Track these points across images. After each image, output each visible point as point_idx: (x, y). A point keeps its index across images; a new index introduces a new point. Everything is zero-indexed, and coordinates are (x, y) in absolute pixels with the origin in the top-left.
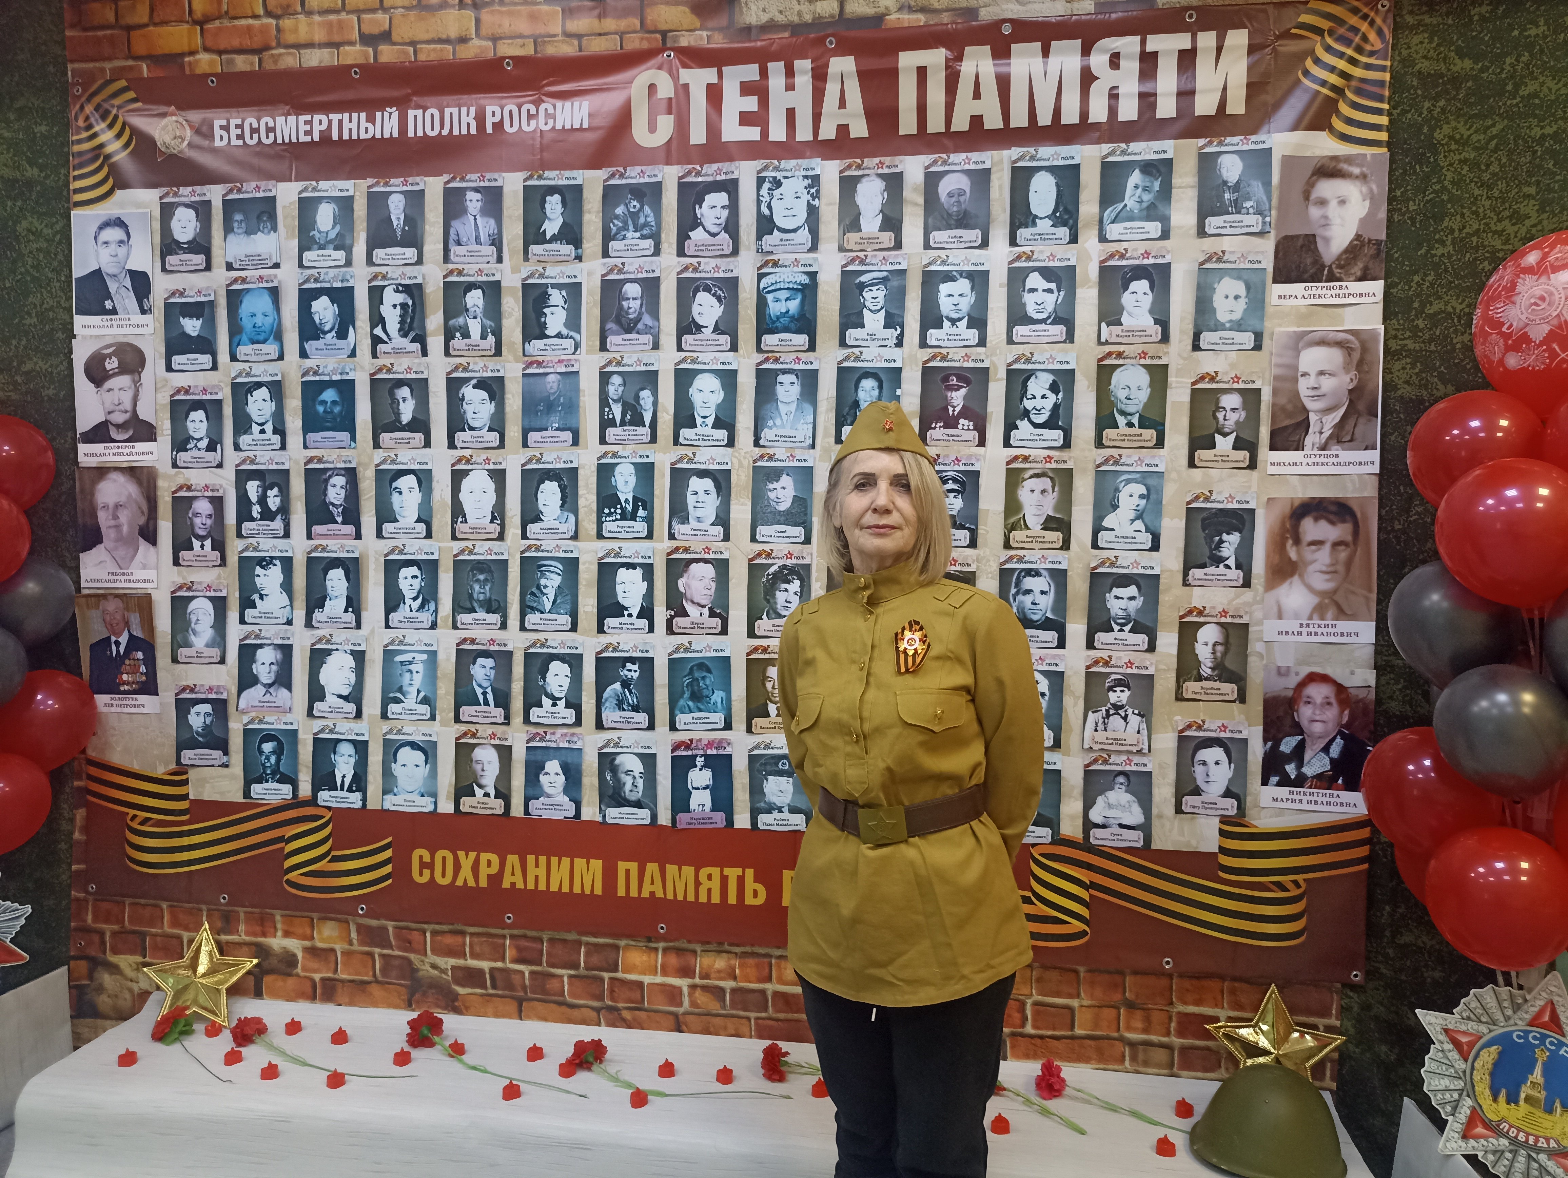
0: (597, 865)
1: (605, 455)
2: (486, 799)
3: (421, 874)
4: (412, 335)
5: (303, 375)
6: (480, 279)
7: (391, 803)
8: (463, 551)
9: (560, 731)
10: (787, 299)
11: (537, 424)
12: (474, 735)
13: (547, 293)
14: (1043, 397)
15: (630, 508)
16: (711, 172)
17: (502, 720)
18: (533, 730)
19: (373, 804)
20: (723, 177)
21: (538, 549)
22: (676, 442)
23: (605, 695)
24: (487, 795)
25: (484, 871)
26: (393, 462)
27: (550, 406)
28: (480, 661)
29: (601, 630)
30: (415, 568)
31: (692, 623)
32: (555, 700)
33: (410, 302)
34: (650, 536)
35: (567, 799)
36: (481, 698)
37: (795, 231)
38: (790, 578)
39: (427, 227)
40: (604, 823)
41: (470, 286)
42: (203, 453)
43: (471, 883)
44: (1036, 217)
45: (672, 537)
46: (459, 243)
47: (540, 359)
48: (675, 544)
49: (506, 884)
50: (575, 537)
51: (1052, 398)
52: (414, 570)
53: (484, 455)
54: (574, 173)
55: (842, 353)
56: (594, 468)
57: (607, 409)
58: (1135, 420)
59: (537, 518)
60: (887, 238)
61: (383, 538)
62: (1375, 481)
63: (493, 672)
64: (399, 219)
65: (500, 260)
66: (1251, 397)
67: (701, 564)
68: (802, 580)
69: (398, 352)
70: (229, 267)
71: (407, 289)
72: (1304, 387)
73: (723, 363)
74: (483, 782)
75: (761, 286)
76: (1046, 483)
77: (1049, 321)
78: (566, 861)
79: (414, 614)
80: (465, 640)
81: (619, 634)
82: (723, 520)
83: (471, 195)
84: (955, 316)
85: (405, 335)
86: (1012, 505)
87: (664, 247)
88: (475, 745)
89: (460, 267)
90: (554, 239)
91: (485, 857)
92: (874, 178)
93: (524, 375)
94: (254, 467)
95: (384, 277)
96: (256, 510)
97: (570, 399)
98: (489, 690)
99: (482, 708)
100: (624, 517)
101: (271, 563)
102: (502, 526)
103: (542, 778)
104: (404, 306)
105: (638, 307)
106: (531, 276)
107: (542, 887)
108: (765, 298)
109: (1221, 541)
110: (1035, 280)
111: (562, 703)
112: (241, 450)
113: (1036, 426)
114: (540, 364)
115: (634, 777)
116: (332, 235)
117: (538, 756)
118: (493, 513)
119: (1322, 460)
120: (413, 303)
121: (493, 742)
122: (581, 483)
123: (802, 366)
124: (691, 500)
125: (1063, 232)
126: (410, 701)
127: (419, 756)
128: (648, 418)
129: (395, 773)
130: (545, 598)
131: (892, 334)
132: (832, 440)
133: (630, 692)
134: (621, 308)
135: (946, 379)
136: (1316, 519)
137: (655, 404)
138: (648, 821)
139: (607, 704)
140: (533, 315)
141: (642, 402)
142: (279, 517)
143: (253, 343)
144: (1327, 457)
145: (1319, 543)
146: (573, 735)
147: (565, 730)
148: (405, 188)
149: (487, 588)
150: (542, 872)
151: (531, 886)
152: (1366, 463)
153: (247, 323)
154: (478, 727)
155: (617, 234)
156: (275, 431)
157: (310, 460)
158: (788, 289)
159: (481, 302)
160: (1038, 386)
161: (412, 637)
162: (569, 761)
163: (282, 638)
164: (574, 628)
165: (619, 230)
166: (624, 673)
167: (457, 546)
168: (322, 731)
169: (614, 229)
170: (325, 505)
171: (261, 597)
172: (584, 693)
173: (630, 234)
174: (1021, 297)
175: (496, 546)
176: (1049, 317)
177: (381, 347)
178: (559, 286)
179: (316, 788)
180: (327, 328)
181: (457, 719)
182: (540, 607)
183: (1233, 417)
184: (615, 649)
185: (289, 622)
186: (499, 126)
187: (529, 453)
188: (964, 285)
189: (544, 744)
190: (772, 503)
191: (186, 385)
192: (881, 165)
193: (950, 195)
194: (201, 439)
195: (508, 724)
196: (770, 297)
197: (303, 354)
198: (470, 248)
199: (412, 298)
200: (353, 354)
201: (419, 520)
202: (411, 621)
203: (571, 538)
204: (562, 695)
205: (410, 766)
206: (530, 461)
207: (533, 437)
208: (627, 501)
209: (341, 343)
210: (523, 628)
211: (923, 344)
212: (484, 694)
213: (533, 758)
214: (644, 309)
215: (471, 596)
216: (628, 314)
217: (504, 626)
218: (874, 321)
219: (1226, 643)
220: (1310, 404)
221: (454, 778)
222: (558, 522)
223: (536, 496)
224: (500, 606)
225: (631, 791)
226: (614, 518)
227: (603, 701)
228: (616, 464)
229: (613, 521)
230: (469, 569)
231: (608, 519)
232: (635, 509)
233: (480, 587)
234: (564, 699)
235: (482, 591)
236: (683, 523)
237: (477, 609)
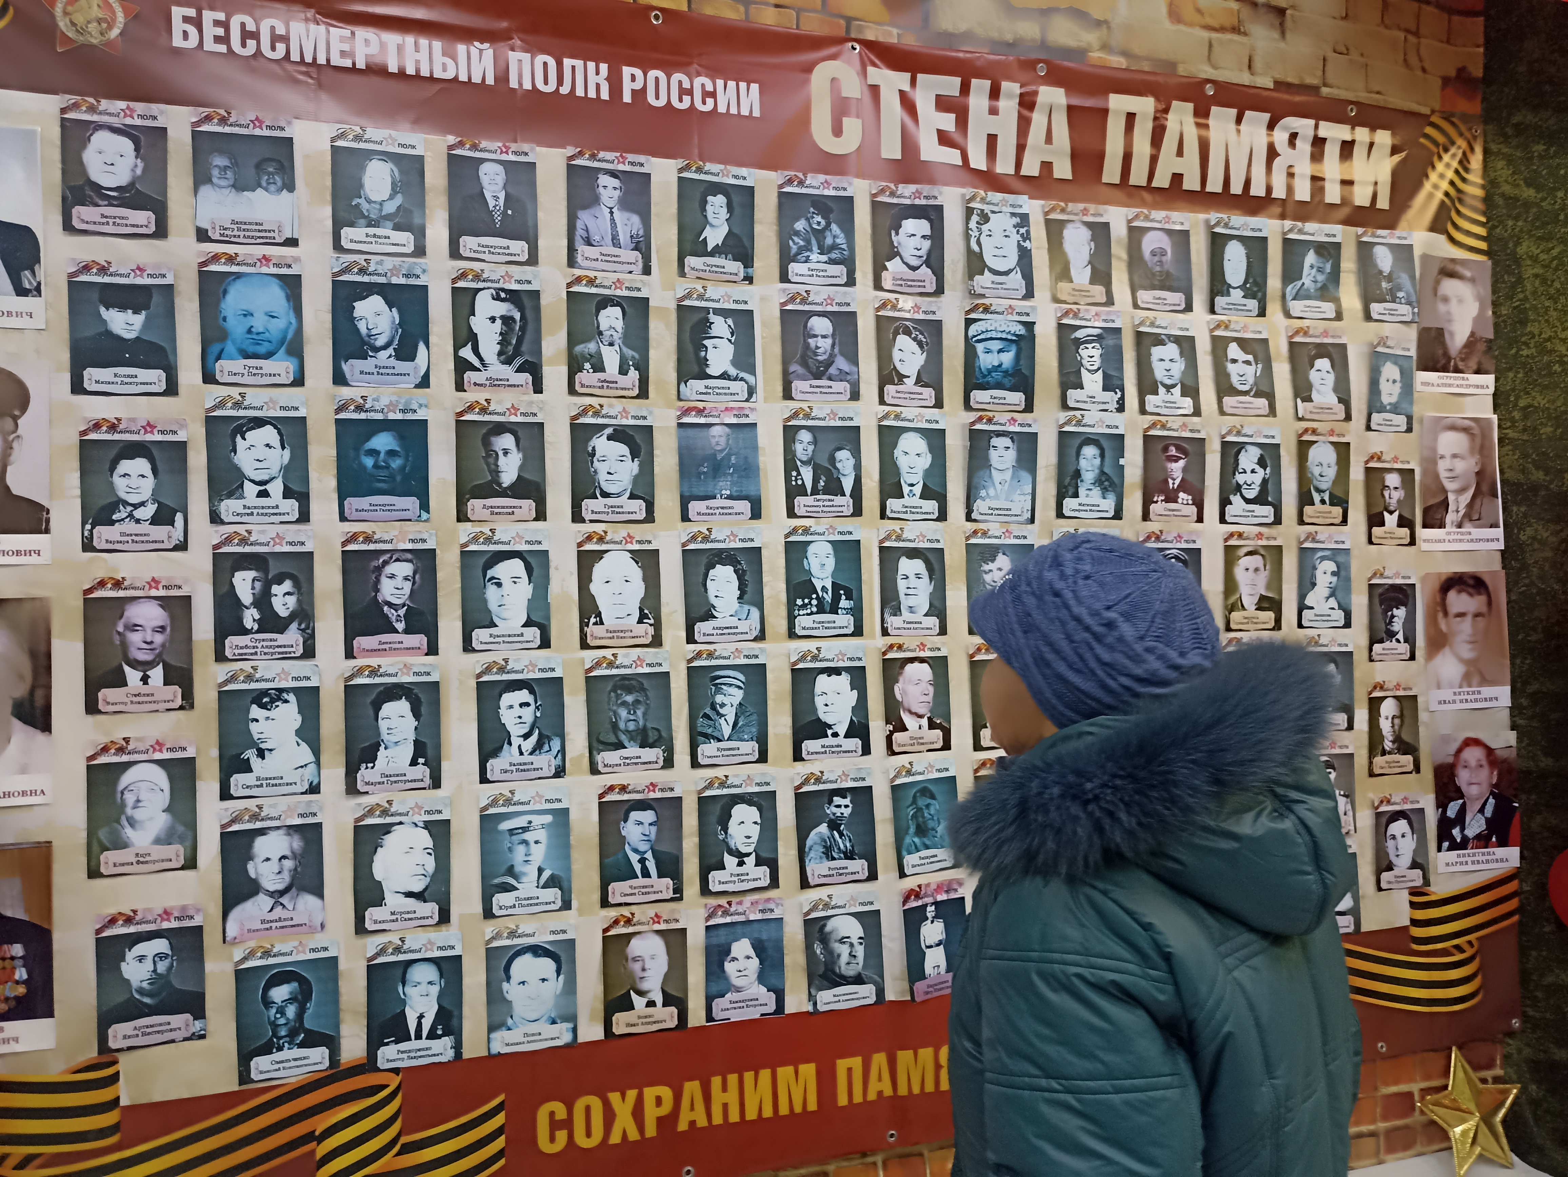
0: (808, 1070)
1: (794, 531)
2: (651, 1010)
3: (552, 1139)
4: (518, 361)
5: (338, 410)
6: (619, 293)
7: (501, 1043)
8: (599, 664)
9: (748, 899)
10: (1000, 351)
11: (700, 491)
12: (629, 922)
13: (707, 320)
14: (1253, 471)
15: (828, 597)
16: (907, 194)
17: (670, 895)
18: (713, 902)
19: (473, 1049)
20: (923, 202)
21: (711, 655)
22: (883, 516)
23: (809, 842)
24: (651, 1004)
25: (651, 1113)
26: (488, 540)
27: (717, 468)
28: (634, 815)
29: (798, 757)
30: (525, 692)
31: (911, 738)
32: (741, 857)
33: (517, 316)
34: (858, 632)
35: (763, 990)
36: (638, 867)
37: (1006, 273)
39: (540, 215)
40: (816, 1012)
41: (605, 302)
42: (145, 527)
43: (633, 1135)
44: (1230, 286)
45: (885, 632)
46: (588, 242)
47: (701, 405)
48: (889, 640)
49: (683, 1125)
50: (761, 638)
51: (1261, 473)
52: (524, 695)
53: (621, 532)
54: (744, 171)
55: (1063, 416)
56: (781, 549)
57: (794, 473)
58: (1326, 497)
59: (709, 615)
60: (1099, 292)
61: (474, 651)
62: (1498, 556)
63: (654, 829)
64: (496, 198)
65: (647, 271)
66: (1407, 475)
67: (916, 665)
69: (495, 383)
70: (202, 235)
71: (513, 297)
72: (1442, 467)
73: (928, 421)
74: (645, 986)
75: (970, 334)
76: (1257, 560)
77: (1252, 393)
78: (766, 1074)
79: (526, 758)
80: (611, 788)
81: (821, 760)
82: (938, 609)
83: (604, 180)
84: (1169, 382)
85: (508, 362)
86: (1230, 585)
87: (858, 275)
88: (629, 937)
89: (592, 274)
90: (717, 251)
91: (650, 1093)
92: (1079, 225)
93: (681, 425)
94: (248, 549)
95: (477, 277)
96: (250, 617)
97: (746, 458)
98: (649, 855)
99: (641, 881)
100: (821, 610)
101: (279, 699)
102: (657, 626)
103: (729, 967)
104: (507, 320)
105: (829, 347)
106: (688, 296)
107: (734, 1117)
108: (974, 348)
109: (1393, 616)
110: (1234, 350)
111: (750, 861)
112: (222, 523)
113: (1248, 501)
114: (700, 412)
115: (852, 945)
116: (390, 208)
117: (721, 937)
118: (641, 610)
119: (1459, 537)
120: (523, 318)
121: (657, 927)
122: (765, 567)
123: (1017, 429)
124: (902, 585)
125: (1253, 304)
126: (528, 886)
127: (548, 965)
128: (848, 484)
129: (509, 997)
130: (722, 721)
131: (1112, 398)
132: (1053, 513)
133: (841, 835)
134: (807, 346)
135: (1166, 449)
136: (1460, 592)
137: (858, 467)
138: (872, 1000)
139: (812, 854)
140: (690, 348)
141: (839, 465)
142: (294, 626)
143: (247, 356)
144: (1462, 534)
145: (1461, 615)
146: (768, 900)
147: (756, 897)
148: (504, 157)
149: (639, 713)
150: (732, 1097)
151: (718, 1119)
152: (1492, 540)
153: (236, 326)
154: (634, 908)
155: (798, 254)
156: (288, 493)
157: (353, 538)
158: (1001, 339)
159: (619, 325)
160: (1248, 459)
161: (524, 791)
162: (764, 937)
163: (302, 815)
164: (763, 758)
165: (801, 250)
166: (831, 810)
167: (590, 656)
168: (382, 952)
169: (794, 249)
170: (376, 606)
171: (261, 754)
172: (780, 844)
173: (814, 257)
174: (1225, 368)
175: (650, 654)
176: (1251, 390)
177: (470, 376)
178: (724, 313)
179: (374, 1043)
180: (380, 342)
181: (604, 903)
182: (715, 734)
183: (1397, 495)
184: (818, 780)
185: (314, 789)
186: (639, 94)
187: (693, 528)
188: (1171, 350)
189: (728, 920)
190: (987, 584)
191: (111, 416)
192: (1085, 212)
193: (1153, 253)
194: (142, 504)
196: (980, 347)
197: (339, 379)
198: (605, 250)
199: (521, 309)
200: (425, 382)
201: (528, 624)
202: (522, 768)
203: (755, 640)
204: (750, 849)
205: (534, 981)
206: (693, 539)
207: (695, 507)
208: (824, 588)
209: (403, 366)
210: (695, 764)
211: (1143, 411)
212: (642, 861)
213: (715, 941)
214: (836, 350)
215: (615, 726)
216: (816, 354)
217: (668, 763)
218: (1093, 382)
219: (1401, 716)
220: (1450, 486)
221: (601, 988)
222: (736, 619)
223: (705, 585)
224: (660, 736)
225: (848, 963)
226: (809, 611)
227: (807, 849)
228: (809, 543)
229: (808, 614)
230: (609, 688)
231: (801, 612)
232: (836, 599)
233: (629, 713)
234: (753, 855)
235: (632, 717)
236: (895, 615)
237: (626, 744)
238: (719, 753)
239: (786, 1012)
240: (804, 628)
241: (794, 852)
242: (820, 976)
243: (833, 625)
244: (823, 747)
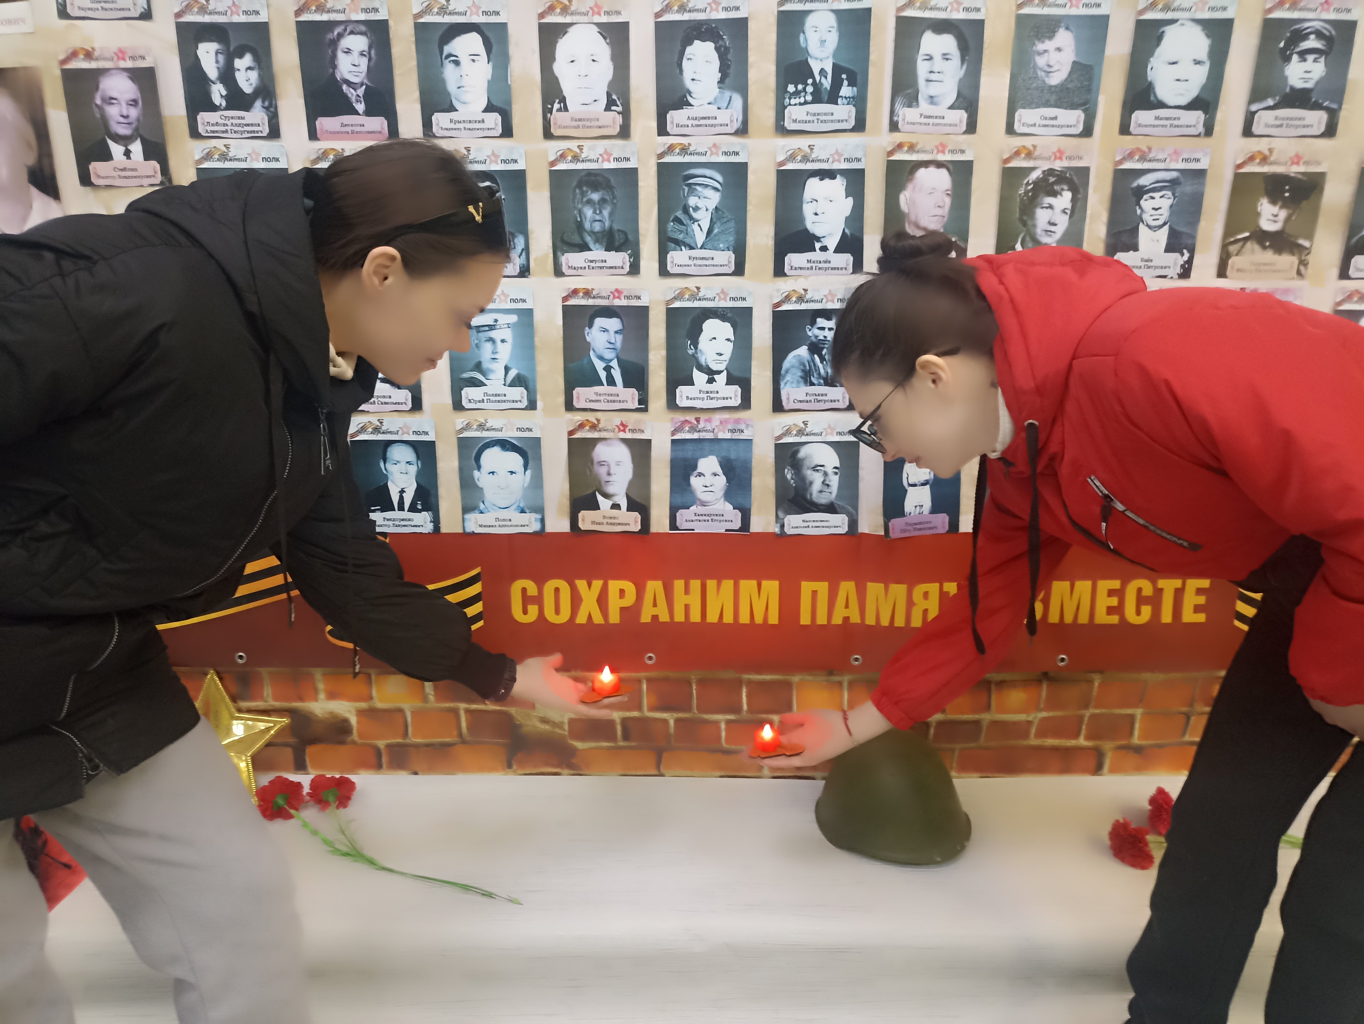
0: (772, 587)
2: (615, 512)
3: (525, 612)
7: (476, 523)
8: (562, 157)
9: (717, 417)
12: (594, 427)
15: (827, 83)
17: (636, 405)
18: (680, 417)
19: (450, 526)
21: (684, 150)
23: (786, 364)
24: (616, 506)
25: (615, 604)
26: (443, 10)
28: (599, 322)
29: (779, 271)
32: (711, 374)
34: (860, 126)
35: (729, 507)
36: (603, 375)
38: (1057, 188)
40: (782, 535)
43: (598, 619)
45: (894, 127)
48: (898, 137)
49: (646, 618)
50: (743, 131)
56: (773, 20)
59: (682, 102)
61: (434, 136)
63: (619, 338)
67: (932, 170)
68: (1074, 190)
74: (610, 489)
78: (728, 584)
80: (575, 292)
81: (806, 277)
82: (968, 100)
88: (594, 442)
91: (614, 586)
94: (207, 19)
96: (218, 92)
98: (614, 364)
99: (605, 389)
100: (817, 98)
102: (626, 114)
103: (695, 481)
107: (696, 618)
111: (721, 379)
115: (826, 474)
117: (689, 452)
118: (609, 95)
121: (622, 435)
122: (751, 43)
124: (922, 68)
126: (495, 383)
127: (515, 460)
129: (480, 484)
130: (695, 227)
133: (822, 359)
138: (844, 529)
139: (788, 378)
142: (258, 103)
146: (738, 421)
147: (726, 416)
149: (606, 213)
150: (695, 600)
151: (679, 617)
154: (599, 415)
157: (305, 7)
162: (733, 456)
164: (739, 270)
166: (813, 333)
167: (554, 148)
168: (364, 431)
170: (335, 84)
172: (754, 363)
175: (617, 147)
181: (569, 406)
182: (688, 240)
184: (801, 299)
189: (695, 436)
190: (1041, 74)
195: (645, 410)
201: (487, 110)
203: (736, 133)
204: (722, 367)
205: (502, 473)
206: (668, 8)
208: (823, 72)
210: (664, 272)
212: (608, 369)
213: (680, 455)
215: (580, 226)
217: (635, 269)
221: (567, 486)
222: (715, 107)
223: (680, 66)
224: (627, 240)
225: (821, 492)
226: (802, 100)
227: (783, 372)
228: (808, 12)
229: (800, 104)
230: (574, 184)
231: (793, 101)
232: (837, 85)
233: (595, 212)
234: (725, 372)
235: (598, 218)
236: (910, 106)
237: (591, 246)
238: (690, 262)
239: (751, 531)
240: (795, 121)
241: (769, 374)
242: (789, 500)
243: (830, 118)
244: (809, 261)
